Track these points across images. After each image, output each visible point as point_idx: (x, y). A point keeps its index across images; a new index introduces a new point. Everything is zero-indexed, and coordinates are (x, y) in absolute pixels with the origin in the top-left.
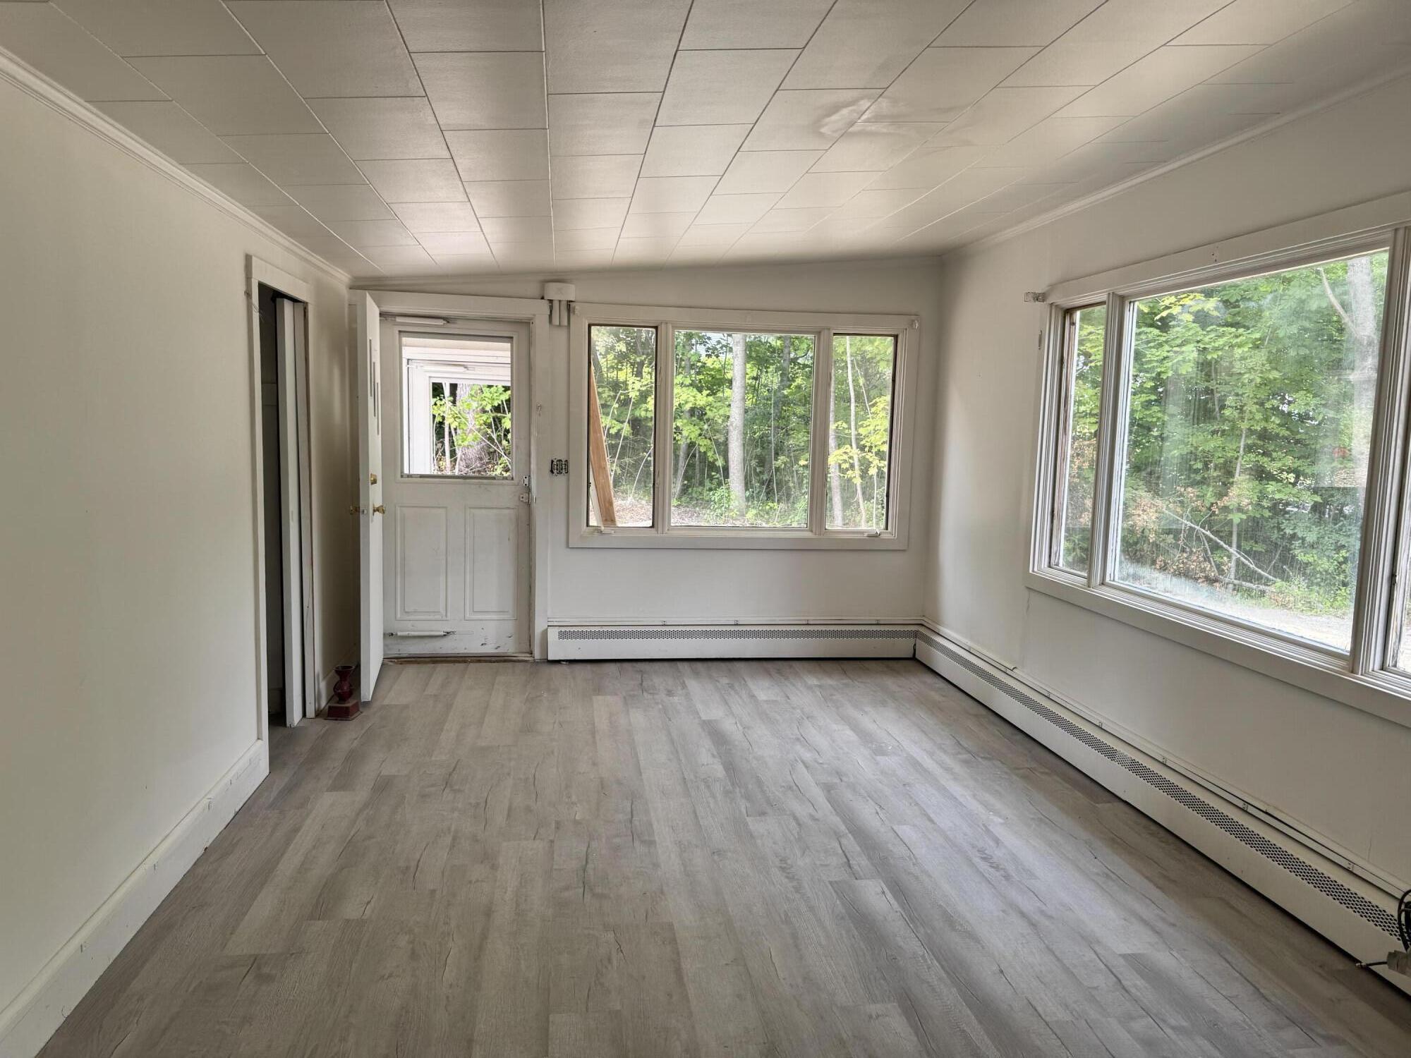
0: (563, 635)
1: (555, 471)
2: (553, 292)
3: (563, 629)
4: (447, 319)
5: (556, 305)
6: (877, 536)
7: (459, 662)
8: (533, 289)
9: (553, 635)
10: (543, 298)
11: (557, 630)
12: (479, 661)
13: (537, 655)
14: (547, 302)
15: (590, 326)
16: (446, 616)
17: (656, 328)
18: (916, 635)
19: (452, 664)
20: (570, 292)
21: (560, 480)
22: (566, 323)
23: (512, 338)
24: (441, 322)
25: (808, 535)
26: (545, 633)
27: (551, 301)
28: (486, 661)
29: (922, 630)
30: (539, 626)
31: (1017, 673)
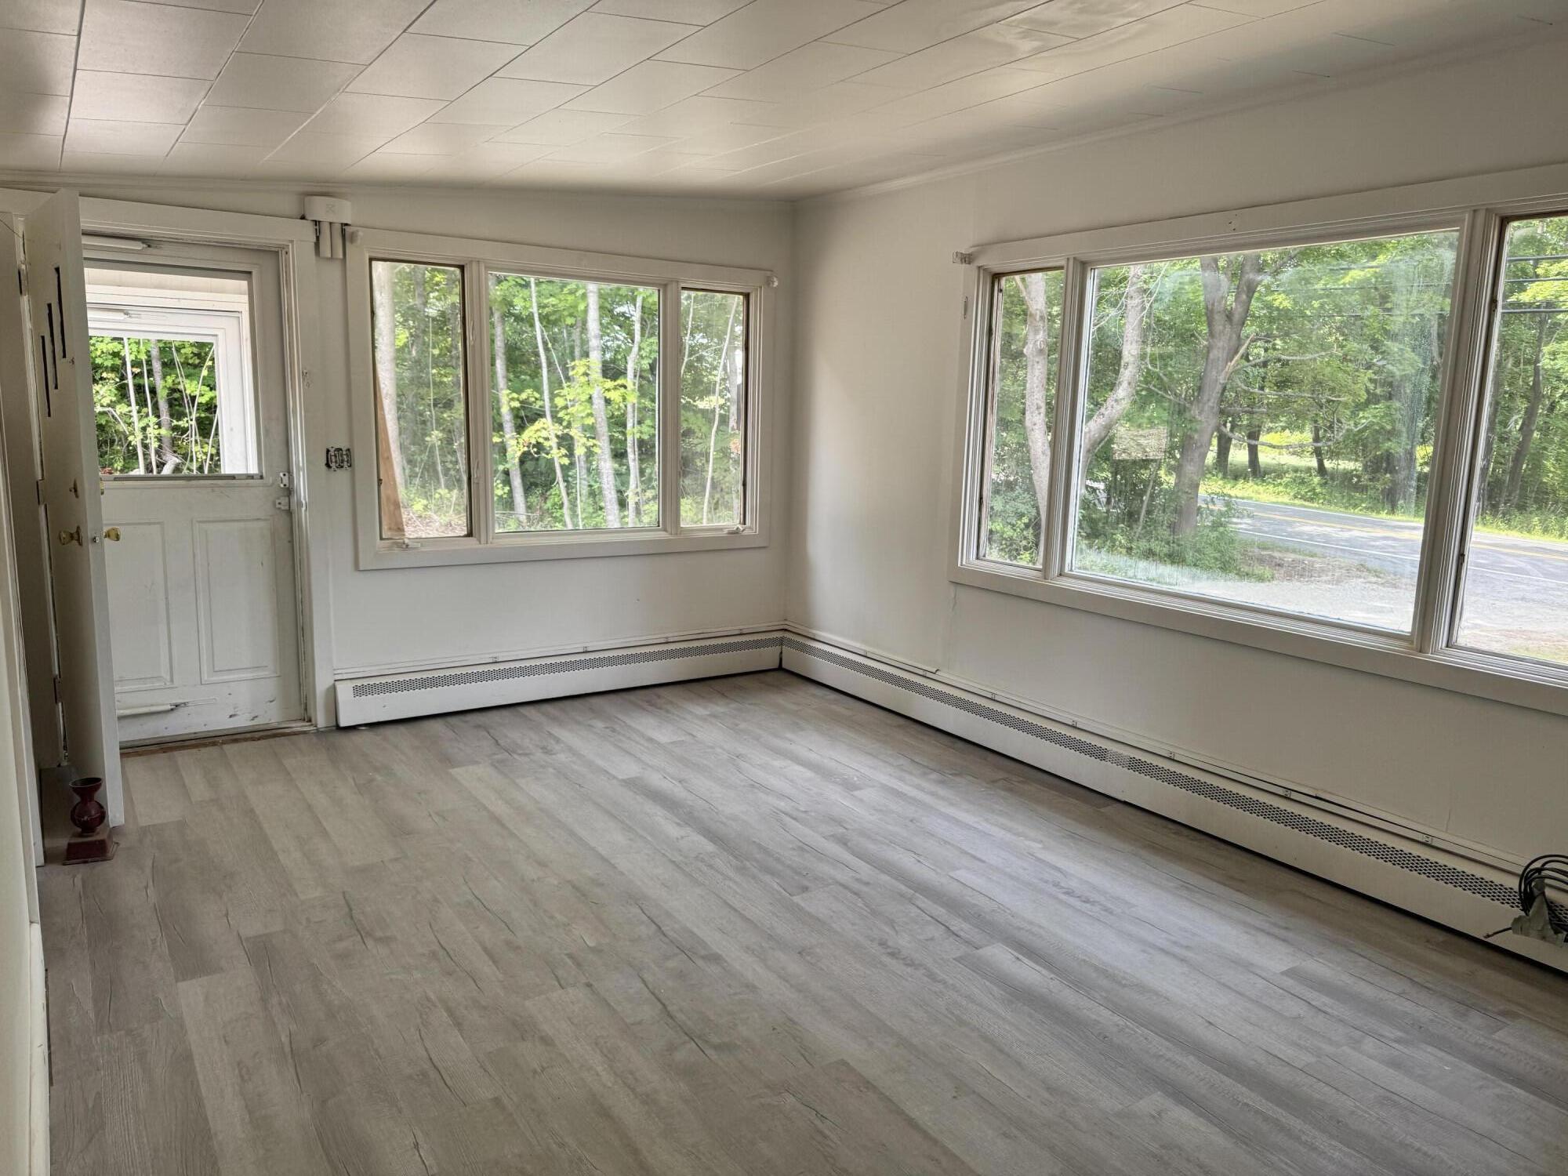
0: (359, 691)
1: (333, 465)
2: (320, 209)
3: (359, 683)
4: (148, 242)
5: (325, 229)
6: (736, 532)
7: (205, 745)
8: (289, 204)
9: (344, 692)
10: (303, 218)
11: (351, 684)
12: (236, 741)
13: (321, 720)
14: (312, 224)
15: (371, 260)
16: (172, 681)
17: (462, 268)
18: (781, 642)
19: (194, 751)
20: (345, 212)
21: (342, 476)
22: (341, 256)
23: (250, 273)
24: (138, 246)
25: (663, 535)
26: (333, 691)
27: (316, 223)
28: (246, 740)
29: (787, 635)
30: (322, 682)
31: (939, 676)
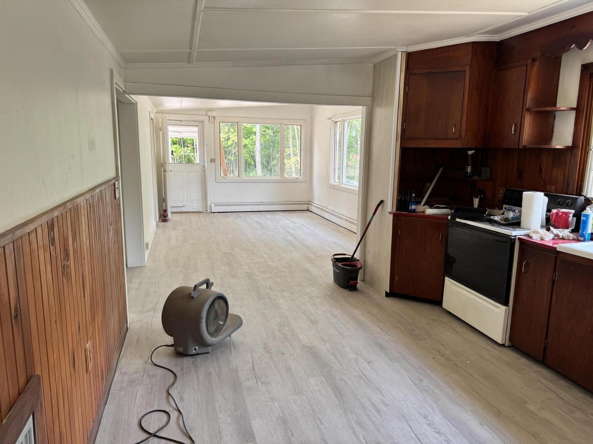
0: (215, 205)
1: (212, 162)
2: (210, 114)
3: (216, 204)
5: (210, 117)
6: (298, 178)
7: (188, 213)
8: (204, 113)
9: (213, 205)
10: (207, 115)
11: (214, 204)
12: (193, 213)
13: (209, 211)
14: (208, 117)
15: (219, 122)
16: (183, 201)
17: (237, 123)
18: (308, 204)
19: (186, 214)
20: (214, 114)
21: (213, 164)
22: (213, 122)
23: (198, 126)
24: (179, 122)
25: (280, 178)
26: (211, 205)
27: (209, 116)
28: (195, 213)
29: (310, 202)
30: (209, 203)
31: (328, 208)
